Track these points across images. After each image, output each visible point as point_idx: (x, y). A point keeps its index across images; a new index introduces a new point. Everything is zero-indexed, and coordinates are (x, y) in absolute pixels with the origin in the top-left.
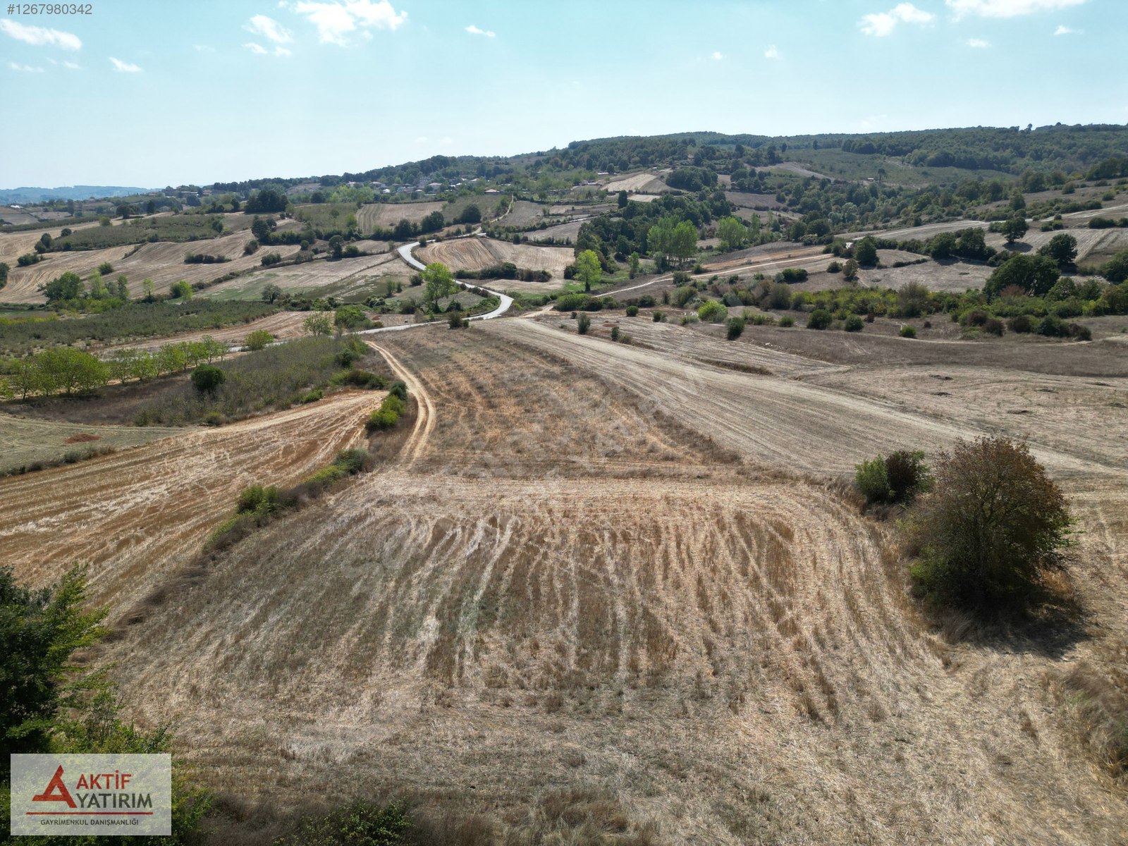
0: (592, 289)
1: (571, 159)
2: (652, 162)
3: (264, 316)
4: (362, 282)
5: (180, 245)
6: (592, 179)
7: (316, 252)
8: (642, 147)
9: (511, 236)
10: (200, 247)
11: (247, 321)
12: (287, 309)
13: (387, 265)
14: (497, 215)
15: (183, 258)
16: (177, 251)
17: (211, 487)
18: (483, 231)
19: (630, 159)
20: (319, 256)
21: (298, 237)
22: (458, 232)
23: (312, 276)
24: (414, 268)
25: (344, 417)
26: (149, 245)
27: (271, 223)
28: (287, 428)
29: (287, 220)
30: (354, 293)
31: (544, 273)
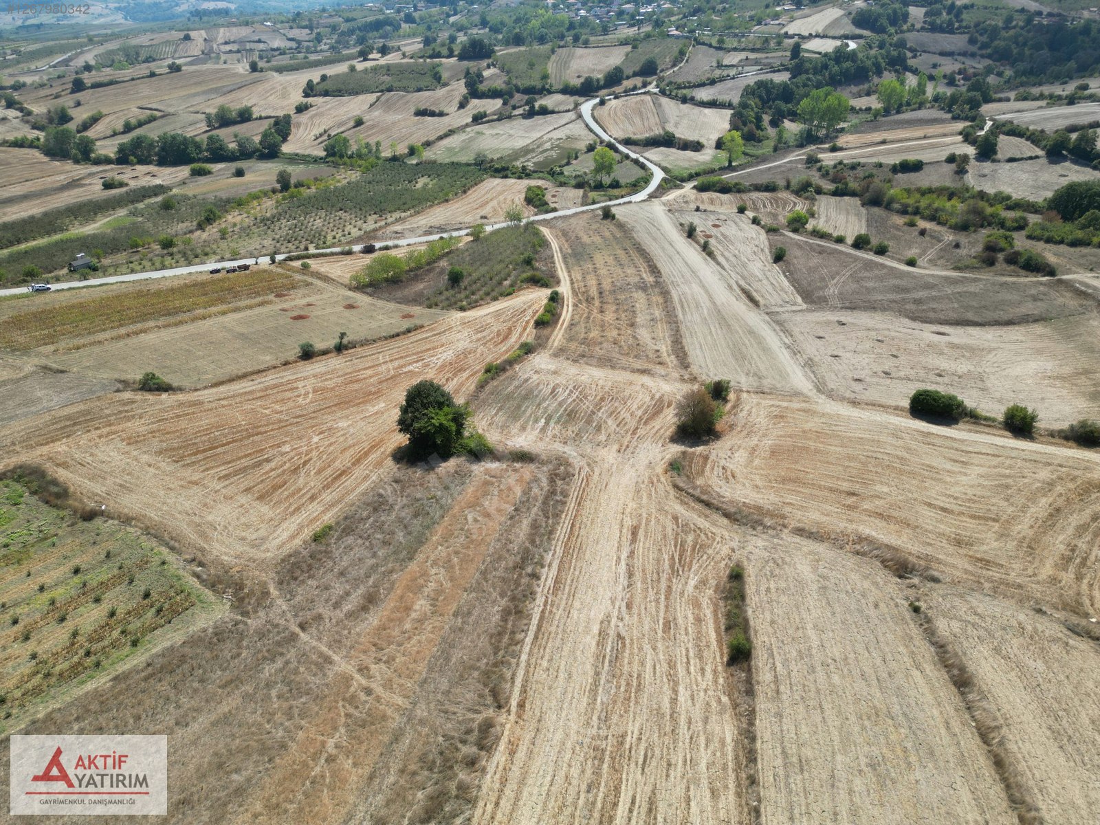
0: (734, 164)
3: (476, 184)
4: (548, 146)
5: (410, 95)
6: (777, 15)
7: (514, 108)
9: (680, 93)
10: (425, 99)
11: (465, 192)
12: (492, 176)
13: (570, 126)
14: (673, 66)
15: (413, 110)
16: (407, 102)
18: (657, 86)
20: (516, 112)
21: (501, 91)
22: (635, 87)
23: (510, 136)
24: (591, 130)
25: (525, 310)
26: (388, 95)
27: (480, 74)
29: (492, 70)
30: (541, 158)
31: (698, 143)
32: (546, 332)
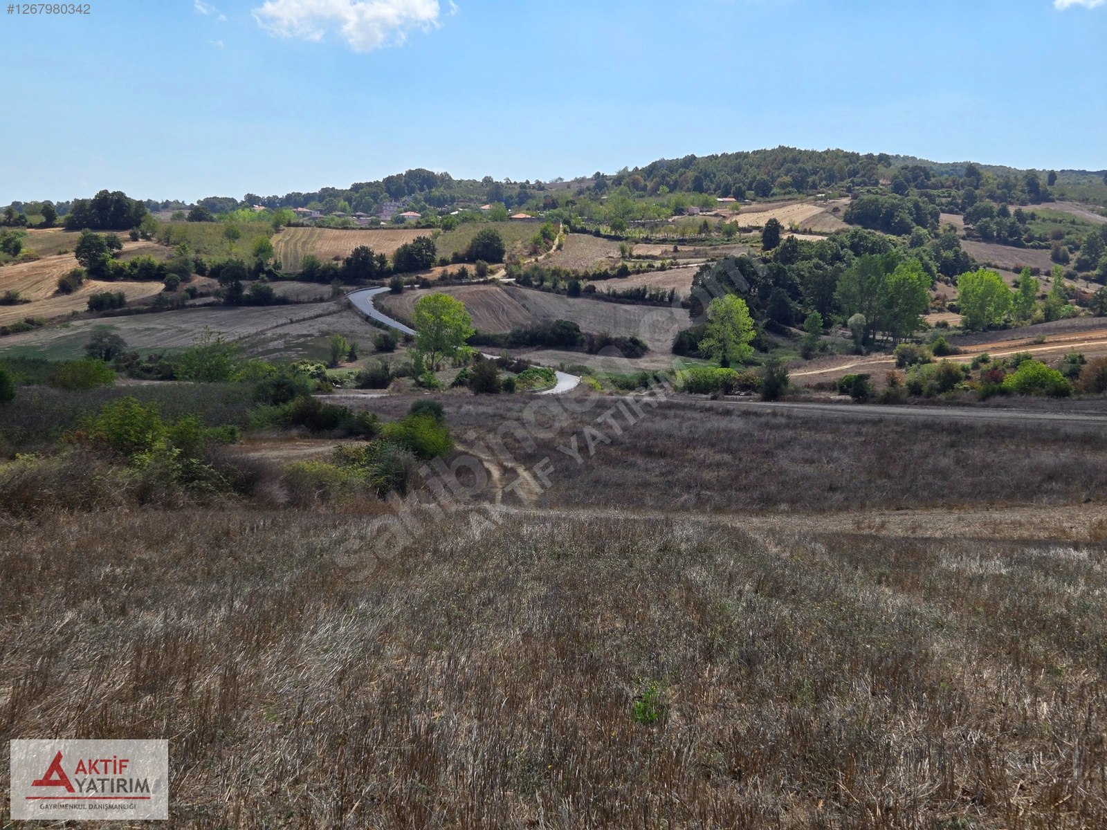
1: (663, 177)
2: (814, 186)
4: (279, 344)
6: (706, 206)
7: (193, 295)
8: (795, 161)
9: (563, 284)
12: (134, 375)
13: (329, 319)
14: (534, 252)
18: (509, 275)
19: (773, 179)
20: (198, 301)
21: (161, 268)
22: (463, 274)
23: (182, 331)
24: (379, 325)
27: (114, 243)
29: (141, 243)
30: (262, 360)
31: (635, 342)
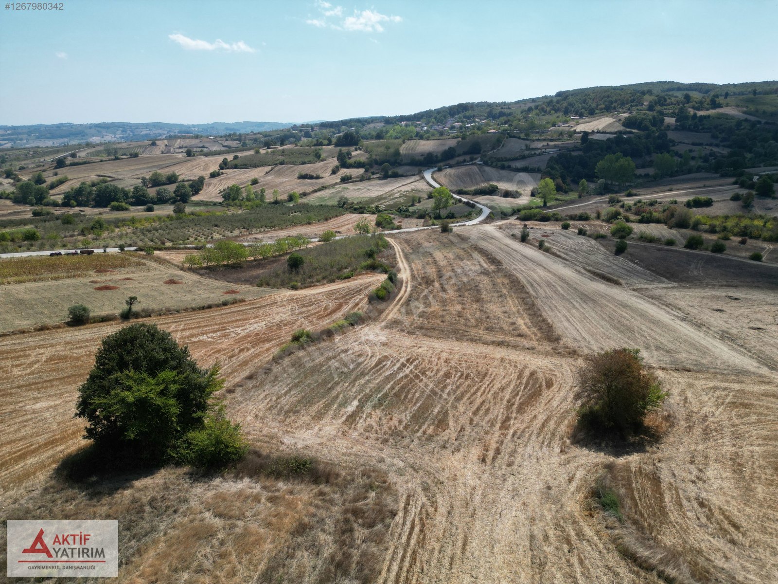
0: (548, 205)
1: (554, 106)
2: (615, 108)
3: (337, 216)
4: (397, 195)
5: (296, 167)
6: (566, 122)
7: (373, 174)
8: (608, 97)
9: (499, 164)
10: (307, 169)
11: (326, 220)
12: (351, 212)
13: (415, 183)
14: (493, 148)
15: (297, 176)
16: (294, 171)
17: (285, 325)
18: (481, 160)
19: (597, 106)
20: (375, 176)
21: (364, 163)
22: (464, 161)
23: (369, 190)
24: (431, 186)
25: (361, 290)
26: (280, 167)
27: (349, 154)
28: (330, 294)
29: (359, 152)
30: (392, 202)
31: (516, 193)
32: (381, 306)
